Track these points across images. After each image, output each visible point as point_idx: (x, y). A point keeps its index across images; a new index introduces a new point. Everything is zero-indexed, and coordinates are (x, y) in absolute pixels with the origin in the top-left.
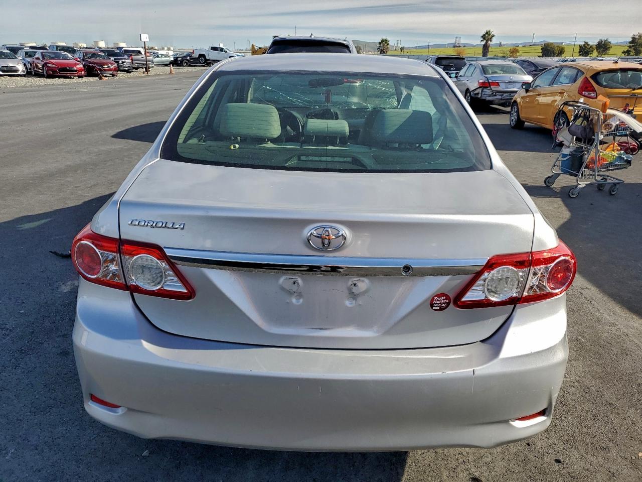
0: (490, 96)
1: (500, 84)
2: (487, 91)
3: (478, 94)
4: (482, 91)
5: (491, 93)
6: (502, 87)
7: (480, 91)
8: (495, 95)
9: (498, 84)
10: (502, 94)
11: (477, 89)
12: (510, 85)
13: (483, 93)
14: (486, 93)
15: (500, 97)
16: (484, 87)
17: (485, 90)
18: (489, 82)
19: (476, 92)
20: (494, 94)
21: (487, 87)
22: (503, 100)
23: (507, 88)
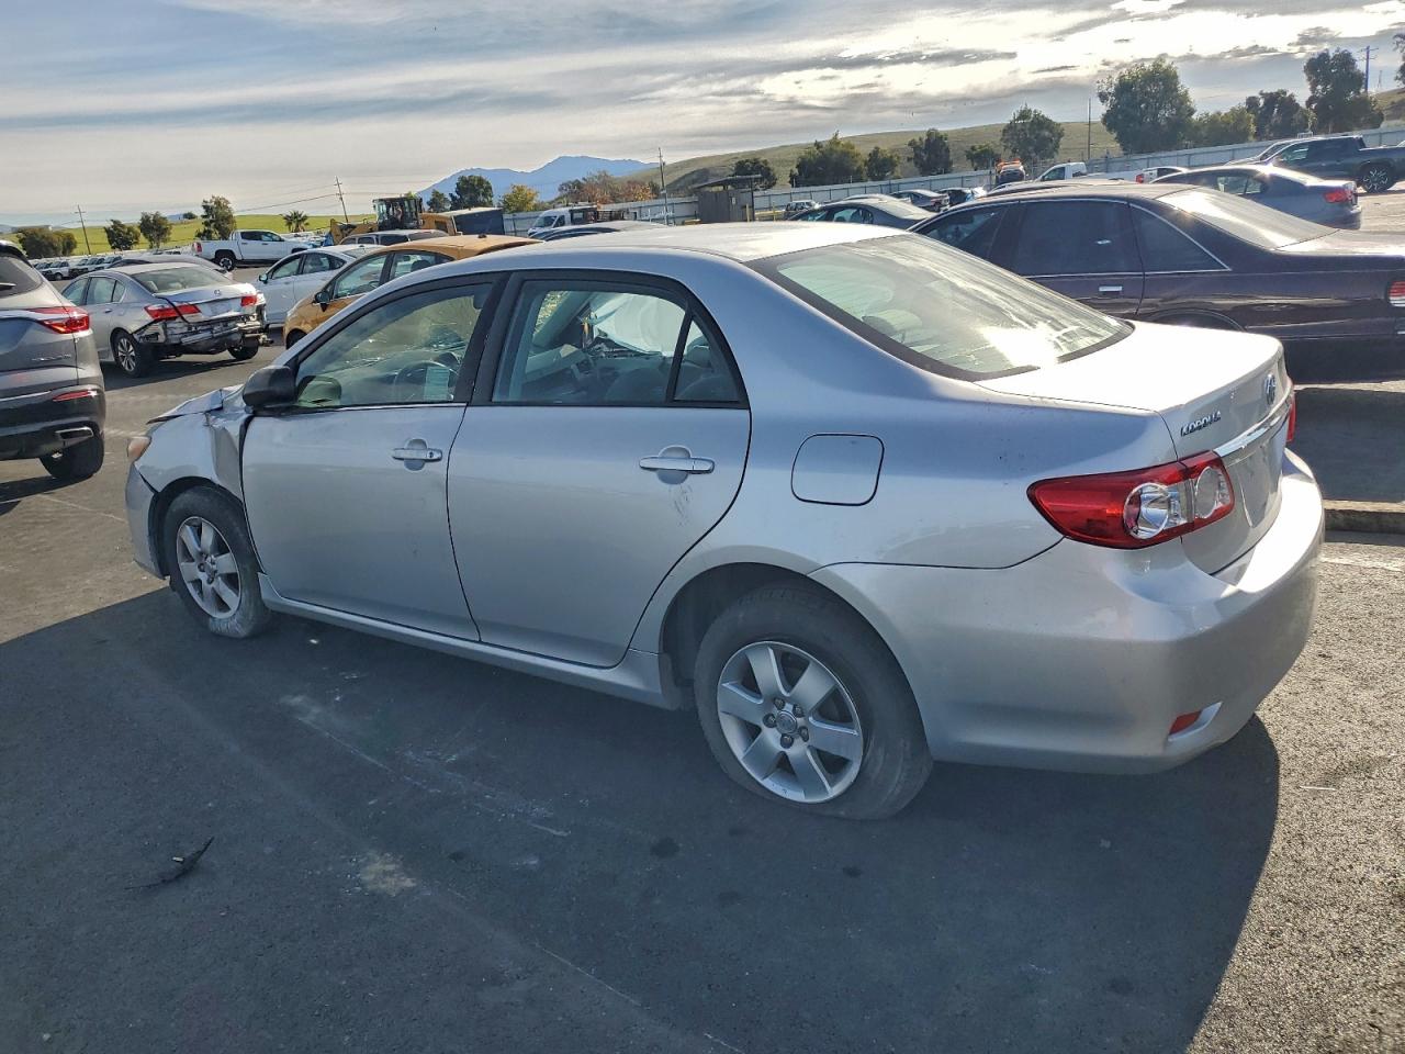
0: (185, 335)
1: (199, 307)
2: (177, 327)
3: (157, 334)
4: (165, 328)
5: (185, 330)
6: (205, 314)
7: (159, 327)
8: (196, 332)
9: (195, 309)
10: (209, 327)
11: (150, 324)
12: (219, 306)
13: (169, 332)
14: (176, 331)
15: (208, 334)
16: (166, 319)
17: (169, 325)
18: (175, 308)
19: (148, 332)
20: (193, 329)
21: (175, 318)
22: (217, 337)
23: (216, 314)
